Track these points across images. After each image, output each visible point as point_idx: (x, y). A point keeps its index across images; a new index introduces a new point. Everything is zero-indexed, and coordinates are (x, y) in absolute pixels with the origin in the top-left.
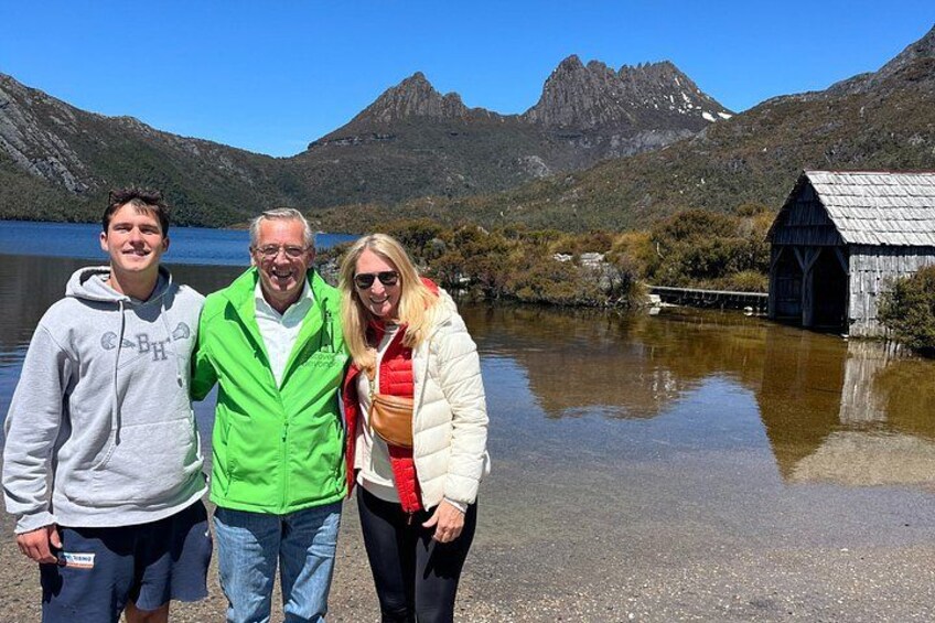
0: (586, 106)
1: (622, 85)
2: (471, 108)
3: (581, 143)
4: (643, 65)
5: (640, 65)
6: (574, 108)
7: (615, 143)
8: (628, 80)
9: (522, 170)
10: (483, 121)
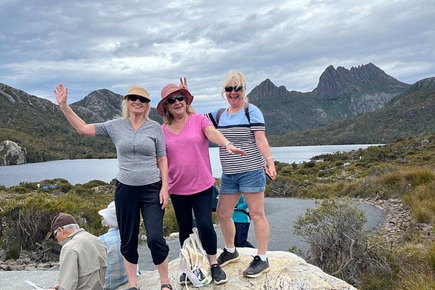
0: (338, 86)
1: (352, 76)
2: (290, 91)
3: (338, 102)
4: (360, 66)
5: (359, 66)
6: (333, 87)
7: (352, 100)
8: (355, 73)
9: (315, 115)
10: (296, 96)
